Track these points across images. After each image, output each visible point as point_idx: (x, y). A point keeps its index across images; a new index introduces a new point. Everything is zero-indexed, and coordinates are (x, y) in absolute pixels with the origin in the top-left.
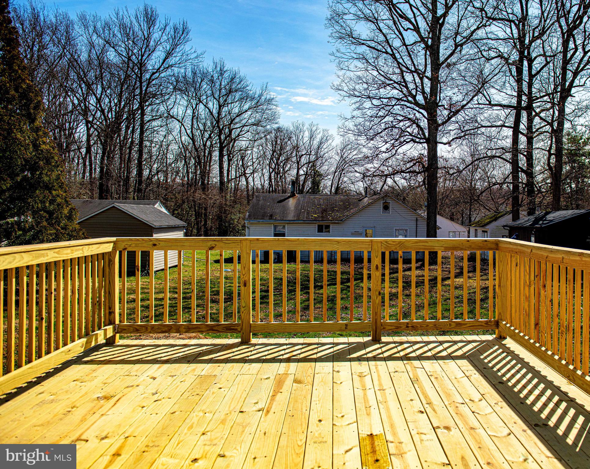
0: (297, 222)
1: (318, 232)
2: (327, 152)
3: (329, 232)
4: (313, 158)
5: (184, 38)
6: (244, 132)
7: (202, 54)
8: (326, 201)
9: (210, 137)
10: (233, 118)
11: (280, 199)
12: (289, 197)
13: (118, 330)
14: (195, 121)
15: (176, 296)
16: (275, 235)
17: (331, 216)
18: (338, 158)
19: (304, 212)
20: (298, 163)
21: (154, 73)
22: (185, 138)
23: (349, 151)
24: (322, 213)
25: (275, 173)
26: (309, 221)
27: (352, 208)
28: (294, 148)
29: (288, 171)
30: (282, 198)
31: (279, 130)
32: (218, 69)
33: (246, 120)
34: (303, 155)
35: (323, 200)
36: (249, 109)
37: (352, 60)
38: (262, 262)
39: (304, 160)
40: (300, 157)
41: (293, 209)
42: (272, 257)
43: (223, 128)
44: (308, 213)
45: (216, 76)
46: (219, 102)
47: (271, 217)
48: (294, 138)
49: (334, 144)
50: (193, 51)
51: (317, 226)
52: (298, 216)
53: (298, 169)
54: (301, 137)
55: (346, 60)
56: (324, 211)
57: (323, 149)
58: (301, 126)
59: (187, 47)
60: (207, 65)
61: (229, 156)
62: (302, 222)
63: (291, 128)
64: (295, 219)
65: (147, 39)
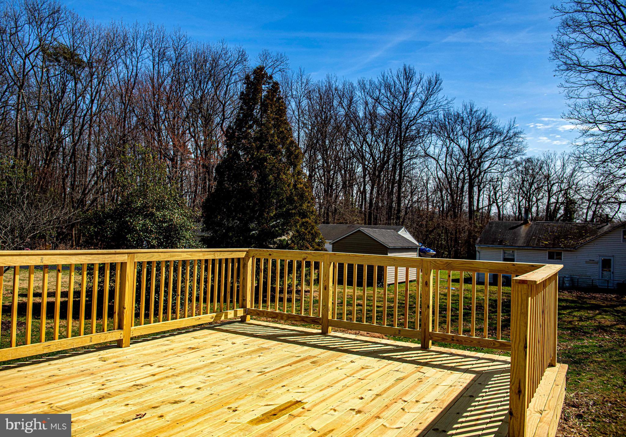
0: (526, 248)
1: (549, 259)
2: (582, 180)
3: (561, 259)
4: (564, 186)
5: (437, 89)
6: (494, 165)
7: (452, 100)
8: (559, 229)
9: (463, 171)
10: (483, 152)
11: (512, 226)
12: (522, 224)
13: (247, 312)
14: (448, 157)
15: (392, 305)
16: (505, 260)
17: (562, 244)
19: (535, 239)
20: (549, 191)
21: (411, 121)
22: (440, 173)
24: (554, 241)
26: (538, 248)
27: (587, 236)
28: (545, 177)
30: (514, 225)
31: (529, 160)
32: (468, 110)
33: (496, 153)
34: (554, 184)
35: (558, 227)
36: (498, 143)
37: (583, 88)
38: (491, 284)
39: (555, 188)
40: (552, 186)
41: (524, 235)
42: (501, 280)
43: (472, 162)
44: (538, 241)
45: (465, 116)
46: (469, 139)
47: (501, 243)
48: (546, 168)
50: (445, 99)
51: (547, 253)
52: (528, 242)
53: (549, 197)
54: (553, 165)
55: (576, 89)
56: (558, 238)
57: (576, 177)
58: (553, 155)
59: (440, 95)
60: (457, 107)
61: (479, 186)
62: (531, 248)
63: (542, 158)
64: (525, 245)
65: (406, 94)
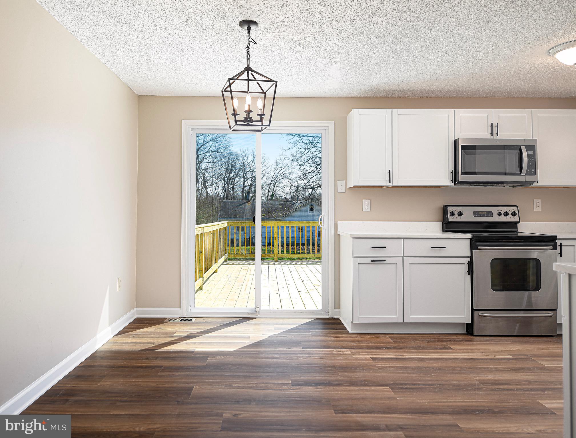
2: (265, 170)
6: (207, 157)
8: (270, 205)
10: (199, 147)
11: (239, 204)
12: (245, 203)
17: (274, 215)
18: (273, 173)
20: (244, 177)
23: (281, 168)
24: (269, 213)
25: (227, 184)
27: (288, 210)
28: (241, 166)
29: (236, 183)
30: (241, 204)
31: (230, 154)
33: (209, 148)
34: (247, 172)
36: (211, 140)
39: (248, 175)
40: (246, 173)
41: (249, 210)
48: (241, 160)
49: (269, 164)
53: (244, 182)
54: (246, 158)
58: (246, 151)
63: (239, 153)
